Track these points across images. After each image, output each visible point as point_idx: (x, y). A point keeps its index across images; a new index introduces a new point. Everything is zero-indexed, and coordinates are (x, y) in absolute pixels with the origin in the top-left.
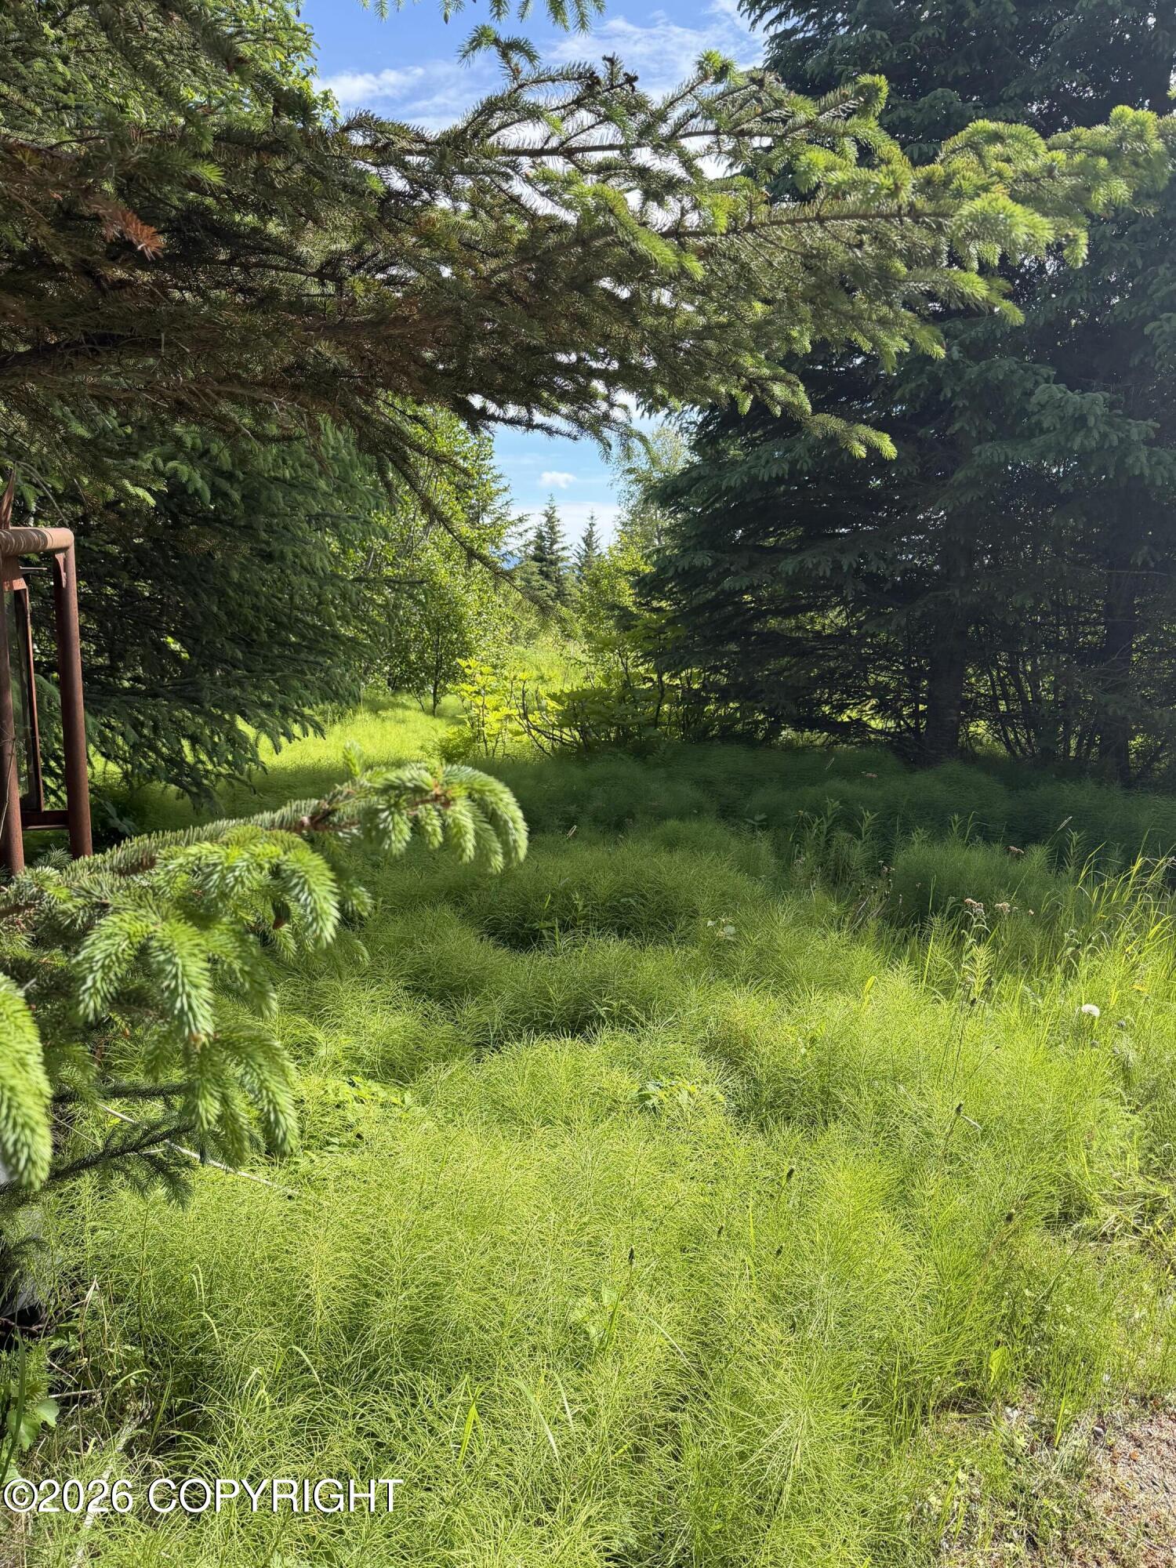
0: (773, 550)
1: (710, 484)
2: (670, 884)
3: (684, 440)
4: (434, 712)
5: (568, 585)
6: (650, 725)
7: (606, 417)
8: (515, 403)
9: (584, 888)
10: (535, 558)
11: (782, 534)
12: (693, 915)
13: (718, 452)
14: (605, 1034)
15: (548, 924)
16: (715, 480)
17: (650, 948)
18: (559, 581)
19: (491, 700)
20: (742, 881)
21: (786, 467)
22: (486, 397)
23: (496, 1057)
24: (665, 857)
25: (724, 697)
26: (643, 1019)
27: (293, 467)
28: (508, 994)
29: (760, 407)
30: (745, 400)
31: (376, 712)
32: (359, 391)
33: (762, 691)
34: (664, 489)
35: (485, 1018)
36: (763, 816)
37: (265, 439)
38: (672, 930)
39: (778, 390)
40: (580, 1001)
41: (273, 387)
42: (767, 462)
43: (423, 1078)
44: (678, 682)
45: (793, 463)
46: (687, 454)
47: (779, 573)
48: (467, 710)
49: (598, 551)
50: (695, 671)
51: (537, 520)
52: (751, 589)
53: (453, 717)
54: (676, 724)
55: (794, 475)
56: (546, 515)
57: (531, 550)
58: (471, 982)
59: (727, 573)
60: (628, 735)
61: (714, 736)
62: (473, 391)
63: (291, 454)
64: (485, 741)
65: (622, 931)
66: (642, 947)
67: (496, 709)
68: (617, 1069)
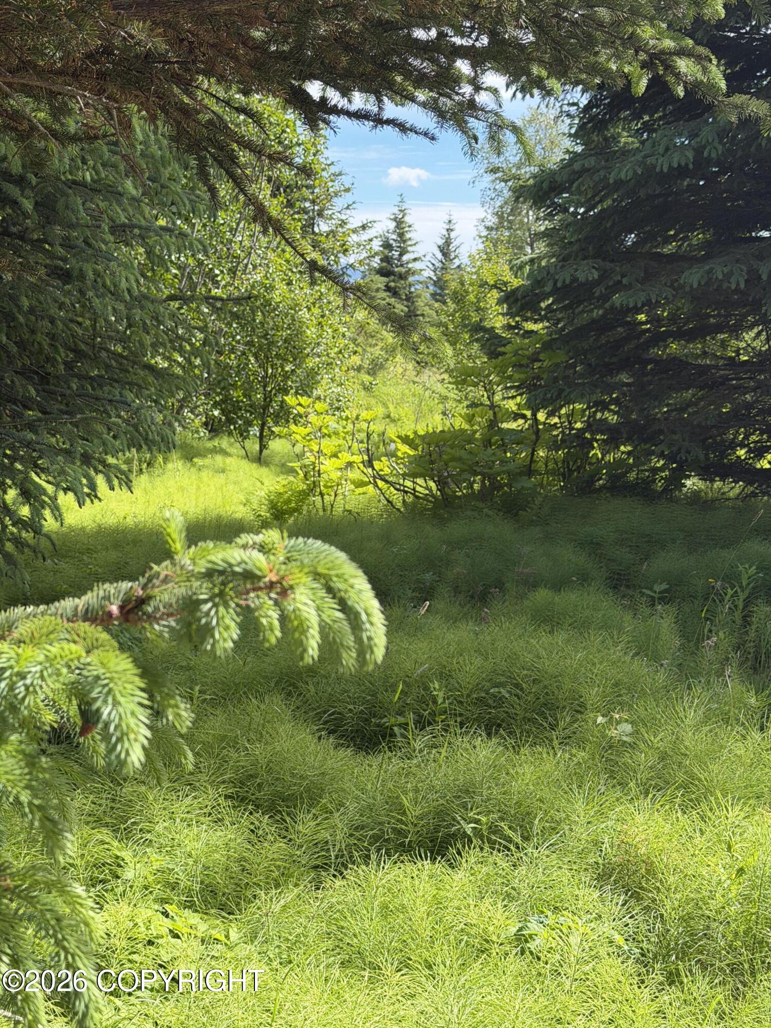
0: (672, 258)
1: (596, 178)
2: (551, 670)
3: (565, 126)
4: (259, 459)
5: (420, 303)
6: (521, 474)
7: (472, 105)
8: (361, 90)
9: (445, 675)
10: (383, 272)
11: (686, 238)
12: (580, 709)
13: (606, 139)
14: (472, 857)
15: (401, 720)
16: (602, 173)
17: (526, 750)
18: (409, 298)
19: (328, 445)
20: (640, 667)
21: (690, 155)
22: (327, 83)
23: (339, 883)
24: (546, 639)
25: (614, 437)
26: (519, 840)
27: (94, 168)
28: (352, 806)
29: (658, 85)
30: (640, 78)
31: (190, 460)
32: (177, 79)
33: (661, 432)
34: (539, 185)
35: (325, 835)
36: (664, 586)
37: (64, 138)
38: (553, 727)
39: (683, 65)
40: (441, 814)
41: (76, 75)
42: (667, 149)
43: (252, 908)
44: (556, 420)
45: (699, 151)
46: (567, 143)
47: (682, 287)
48: (300, 457)
49: (457, 262)
50: (578, 406)
51: (384, 226)
52: (649, 306)
53: (283, 465)
54: (553, 473)
55: (701, 164)
56: (395, 220)
57: (376, 262)
58: (308, 789)
59: (618, 287)
60: (496, 486)
61: (603, 486)
62: (312, 77)
63: (91, 152)
64: (322, 495)
65: (492, 728)
66: (516, 749)
67: (335, 455)
68: (487, 901)
